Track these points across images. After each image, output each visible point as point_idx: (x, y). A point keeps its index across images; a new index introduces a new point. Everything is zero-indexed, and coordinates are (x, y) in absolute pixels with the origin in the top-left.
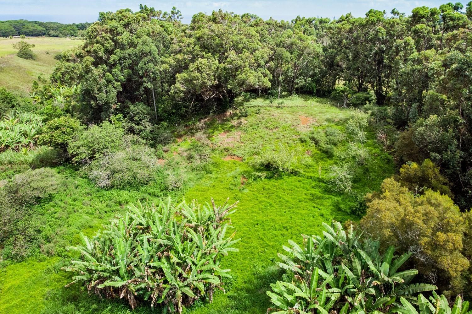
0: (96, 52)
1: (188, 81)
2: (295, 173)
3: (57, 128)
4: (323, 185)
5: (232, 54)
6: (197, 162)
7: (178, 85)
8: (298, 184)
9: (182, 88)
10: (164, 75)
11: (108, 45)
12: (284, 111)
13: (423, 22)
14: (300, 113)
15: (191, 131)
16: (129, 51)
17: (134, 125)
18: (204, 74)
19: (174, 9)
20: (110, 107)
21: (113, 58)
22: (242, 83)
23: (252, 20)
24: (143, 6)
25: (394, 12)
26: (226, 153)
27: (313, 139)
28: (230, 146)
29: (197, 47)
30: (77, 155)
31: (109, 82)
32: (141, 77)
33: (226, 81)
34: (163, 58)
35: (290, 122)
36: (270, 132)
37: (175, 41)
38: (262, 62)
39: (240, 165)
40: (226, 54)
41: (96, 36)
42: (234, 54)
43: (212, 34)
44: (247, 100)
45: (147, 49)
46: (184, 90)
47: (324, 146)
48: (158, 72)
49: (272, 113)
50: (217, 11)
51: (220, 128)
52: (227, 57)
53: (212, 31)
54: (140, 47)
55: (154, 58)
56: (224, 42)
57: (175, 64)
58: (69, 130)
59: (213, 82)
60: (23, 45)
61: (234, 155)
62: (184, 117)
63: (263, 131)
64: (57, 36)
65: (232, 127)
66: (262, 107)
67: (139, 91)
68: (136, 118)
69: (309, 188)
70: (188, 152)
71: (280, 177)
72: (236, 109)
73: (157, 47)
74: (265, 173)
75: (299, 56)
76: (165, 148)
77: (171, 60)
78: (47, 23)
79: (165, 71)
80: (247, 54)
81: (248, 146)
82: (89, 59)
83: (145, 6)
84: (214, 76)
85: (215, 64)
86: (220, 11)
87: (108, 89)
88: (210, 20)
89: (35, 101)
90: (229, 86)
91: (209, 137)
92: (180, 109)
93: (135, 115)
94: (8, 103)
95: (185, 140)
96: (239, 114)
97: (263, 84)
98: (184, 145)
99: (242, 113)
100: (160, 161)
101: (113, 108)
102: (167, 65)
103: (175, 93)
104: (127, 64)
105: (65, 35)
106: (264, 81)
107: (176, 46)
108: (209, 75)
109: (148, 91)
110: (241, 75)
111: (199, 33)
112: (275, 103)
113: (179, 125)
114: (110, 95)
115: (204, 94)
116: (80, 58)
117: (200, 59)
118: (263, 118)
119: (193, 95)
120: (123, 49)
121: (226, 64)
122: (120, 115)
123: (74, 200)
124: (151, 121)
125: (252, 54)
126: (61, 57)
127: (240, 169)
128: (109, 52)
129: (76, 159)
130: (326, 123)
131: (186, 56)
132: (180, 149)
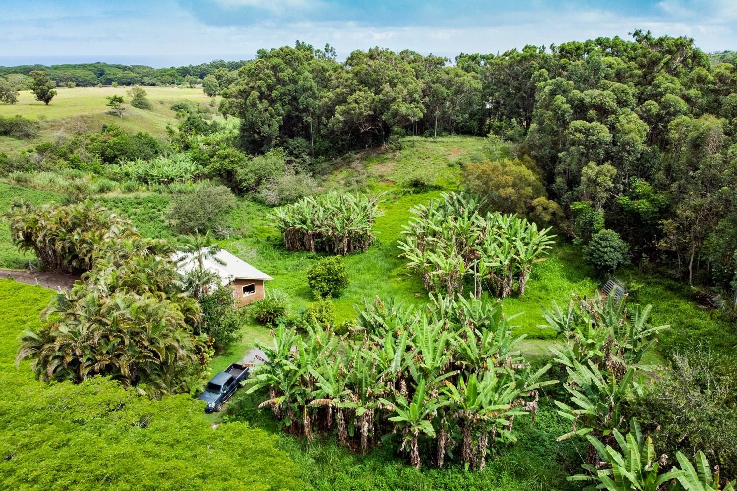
0: (259, 87)
1: (344, 113)
2: (438, 188)
3: (226, 157)
5: (387, 87)
6: (355, 186)
7: (337, 115)
9: (342, 119)
10: (322, 110)
11: (270, 81)
12: (438, 145)
13: (568, 58)
14: (454, 146)
15: (348, 163)
16: (291, 87)
17: (293, 158)
18: (361, 105)
19: (327, 45)
20: (271, 140)
21: (274, 93)
22: (396, 114)
23: (411, 57)
24: (300, 42)
25: (552, 47)
26: (380, 179)
27: (460, 164)
28: (385, 174)
29: (355, 82)
30: (245, 180)
31: (272, 116)
32: (301, 112)
33: (382, 114)
34: (322, 93)
35: (441, 153)
36: (422, 161)
37: (333, 77)
38: (416, 96)
39: (392, 187)
40: (381, 87)
41: (259, 73)
42: (389, 87)
43: (369, 69)
44: (403, 136)
45: (308, 84)
48: (317, 106)
49: (426, 146)
50: (373, 47)
51: (375, 160)
52: (382, 90)
53: (370, 66)
54: (300, 83)
55: (314, 93)
56: (380, 77)
57: (334, 98)
58: (236, 159)
59: (369, 112)
60: (138, 93)
61: (388, 180)
62: (340, 152)
63: (416, 161)
64: (154, 85)
65: (386, 159)
66: (417, 141)
67: (297, 127)
68: (295, 152)
70: (345, 180)
71: (426, 191)
72: (390, 143)
73: (317, 83)
74: (413, 189)
75: (457, 93)
76: (323, 178)
77: (331, 94)
78: (134, 67)
79: (324, 105)
80: (400, 87)
81: (400, 172)
82: (255, 94)
83: (303, 43)
84: (370, 107)
85: (371, 96)
86: (377, 48)
87: (271, 122)
88: (367, 56)
89: (174, 149)
90: (383, 117)
91: (365, 167)
92: (337, 142)
93: (295, 148)
95: (341, 172)
96: (394, 147)
97: (414, 116)
98: (341, 176)
99: (396, 146)
100: (320, 188)
101: (273, 143)
102: (327, 100)
103: (333, 125)
104: (287, 100)
105: (163, 83)
106: (417, 112)
107: (334, 82)
108: (365, 106)
109: (306, 127)
110: (394, 106)
111: (357, 68)
112: (431, 139)
113: (336, 159)
114: (273, 127)
115: (361, 126)
116: (244, 94)
117: (358, 92)
118: (417, 151)
119: (350, 128)
120: (284, 86)
121: (381, 96)
122: (281, 149)
123: (249, 213)
124: (310, 154)
125: (405, 87)
126: (178, 108)
127: (392, 190)
128: (270, 88)
129: (244, 184)
130: (475, 152)
131: (345, 90)
132: (337, 179)
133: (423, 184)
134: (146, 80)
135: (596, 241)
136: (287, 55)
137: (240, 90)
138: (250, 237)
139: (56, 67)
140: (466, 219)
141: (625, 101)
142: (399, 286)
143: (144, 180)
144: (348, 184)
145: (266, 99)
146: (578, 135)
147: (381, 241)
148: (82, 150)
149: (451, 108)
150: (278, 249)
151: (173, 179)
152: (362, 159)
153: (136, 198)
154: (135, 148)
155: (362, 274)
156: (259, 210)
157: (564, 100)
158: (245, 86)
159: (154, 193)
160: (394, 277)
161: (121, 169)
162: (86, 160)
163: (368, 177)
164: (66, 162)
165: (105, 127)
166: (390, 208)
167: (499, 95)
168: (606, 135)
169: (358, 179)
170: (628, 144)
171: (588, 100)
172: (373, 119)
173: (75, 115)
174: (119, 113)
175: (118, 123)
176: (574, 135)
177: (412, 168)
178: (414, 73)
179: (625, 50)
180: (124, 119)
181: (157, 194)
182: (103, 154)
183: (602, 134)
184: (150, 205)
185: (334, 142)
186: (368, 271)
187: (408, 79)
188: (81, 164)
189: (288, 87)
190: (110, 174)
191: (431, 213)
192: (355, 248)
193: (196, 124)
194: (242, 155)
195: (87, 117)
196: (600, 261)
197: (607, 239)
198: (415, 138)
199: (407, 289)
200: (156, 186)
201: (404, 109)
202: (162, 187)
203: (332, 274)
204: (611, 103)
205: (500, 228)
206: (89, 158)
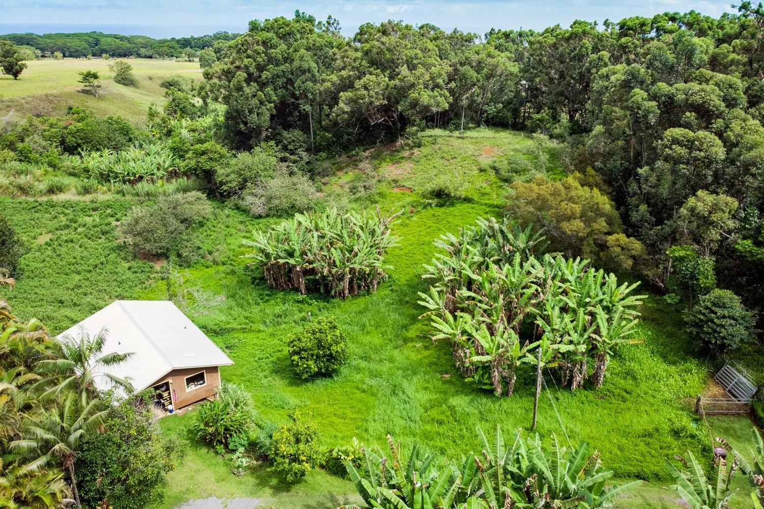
0: (247, 67)
1: (351, 101)
2: (468, 200)
3: (204, 153)
4: (497, 209)
5: (404, 70)
6: (362, 193)
7: (341, 105)
8: (471, 210)
9: (347, 109)
10: (324, 96)
11: (259, 59)
12: (466, 141)
13: (630, 35)
14: (485, 143)
15: (354, 162)
17: (288, 155)
18: (371, 92)
19: (330, 17)
20: (260, 132)
21: (265, 75)
22: (415, 104)
23: (432, 33)
24: (301, 12)
26: (394, 185)
27: (494, 168)
28: (400, 178)
29: (364, 63)
30: (226, 183)
31: (261, 103)
32: (297, 99)
33: (397, 103)
34: (324, 76)
35: (470, 153)
36: (447, 163)
37: (338, 56)
38: (440, 81)
39: (409, 196)
40: (397, 70)
41: (246, 50)
42: (406, 70)
43: (383, 47)
44: (423, 130)
45: (305, 65)
46: (348, 110)
47: (504, 174)
48: (317, 91)
49: (451, 143)
50: (386, 22)
51: (388, 160)
52: (398, 74)
53: (383, 43)
54: (296, 63)
55: (313, 76)
56: (395, 57)
57: (338, 82)
58: (216, 156)
59: (381, 101)
60: (123, 67)
61: (403, 186)
62: (346, 148)
63: (438, 162)
64: (150, 57)
65: (403, 158)
66: (440, 136)
67: (293, 117)
68: (290, 147)
69: (482, 214)
70: (350, 184)
71: (452, 205)
72: (407, 138)
73: (317, 63)
74: (436, 201)
75: (488, 77)
76: (323, 180)
77: (334, 78)
78: (132, 37)
79: (326, 91)
80: (421, 70)
81: (419, 177)
82: (241, 75)
83: (303, 13)
84: (383, 95)
85: (385, 81)
86: (390, 22)
87: (260, 111)
88: (379, 31)
89: (153, 135)
90: (399, 107)
91: (376, 168)
92: (342, 137)
93: (290, 143)
94: (124, 135)
95: (346, 173)
96: (412, 144)
97: (438, 105)
98: (346, 178)
99: (414, 143)
100: (318, 194)
101: (264, 134)
102: (329, 84)
103: (337, 116)
104: (280, 83)
105: (162, 55)
106: (440, 101)
107: (339, 62)
108: (377, 93)
109: (304, 117)
110: (413, 95)
111: (367, 46)
112: (456, 134)
113: (340, 156)
114: (262, 117)
115: (371, 117)
116: (228, 74)
117: (368, 76)
118: (440, 149)
119: (357, 119)
120: (277, 65)
121: (397, 82)
122: (272, 143)
123: (227, 227)
124: (308, 150)
125: (427, 70)
126: (169, 85)
127: (409, 199)
128: (261, 68)
129: (225, 188)
130: (512, 153)
131: (351, 73)
132: (341, 182)
133: (448, 195)
134: (143, 51)
135: (707, 308)
136: (280, 28)
137: (223, 70)
138: (224, 264)
139: (49, 36)
140: (517, 268)
141: (734, 99)
142: (419, 357)
143: (105, 177)
144: (353, 190)
145: (256, 81)
146: (678, 149)
147: (395, 276)
148: (36, 138)
149: (481, 96)
150: (258, 284)
151: (141, 178)
152: (373, 157)
153: (92, 202)
154: (103, 135)
155: (368, 333)
156: (242, 222)
157: (645, 95)
158: (229, 66)
159: (116, 196)
160: (412, 340)
161: (83, 162)
162: (41, 150)
163: (379, 181)
164: (12, 154)
165: (70, 109)
166: (406, 225)
167: (540, 81)
168: (719, 151)
169: (366, 184)
170: (754, 164)
171: (681, 97)
172: (386, 110)
173: (40, 92)
174: (93, 91)
175: (92, 103)
176: (671, 149)
177: (435, 172)
178: (438, 53)
179: (710, 28)
180: (101, 98)
181: (119, 197)
182: (63, 143)
183: (714, 149)
184: (109, 211)
185: (338, 135)
186: (376, 329)
187: (430, 61)
188: (33, 155)
189: (282, 67)
190: (68, 168)
191: (464, 250)
192: (359, 287)
193: (182, 106)
194: (224, 151)
195: (52, 95)
196: (715, 337)
197: (724, 306)
198: (437, 132)
199: (431, 364)
200: (119, 186)
201: (426, 97)
202: (127, 187)
203: (324, 348)
204: (716, 101)
205: (564, 280)
206: (44, 148)
